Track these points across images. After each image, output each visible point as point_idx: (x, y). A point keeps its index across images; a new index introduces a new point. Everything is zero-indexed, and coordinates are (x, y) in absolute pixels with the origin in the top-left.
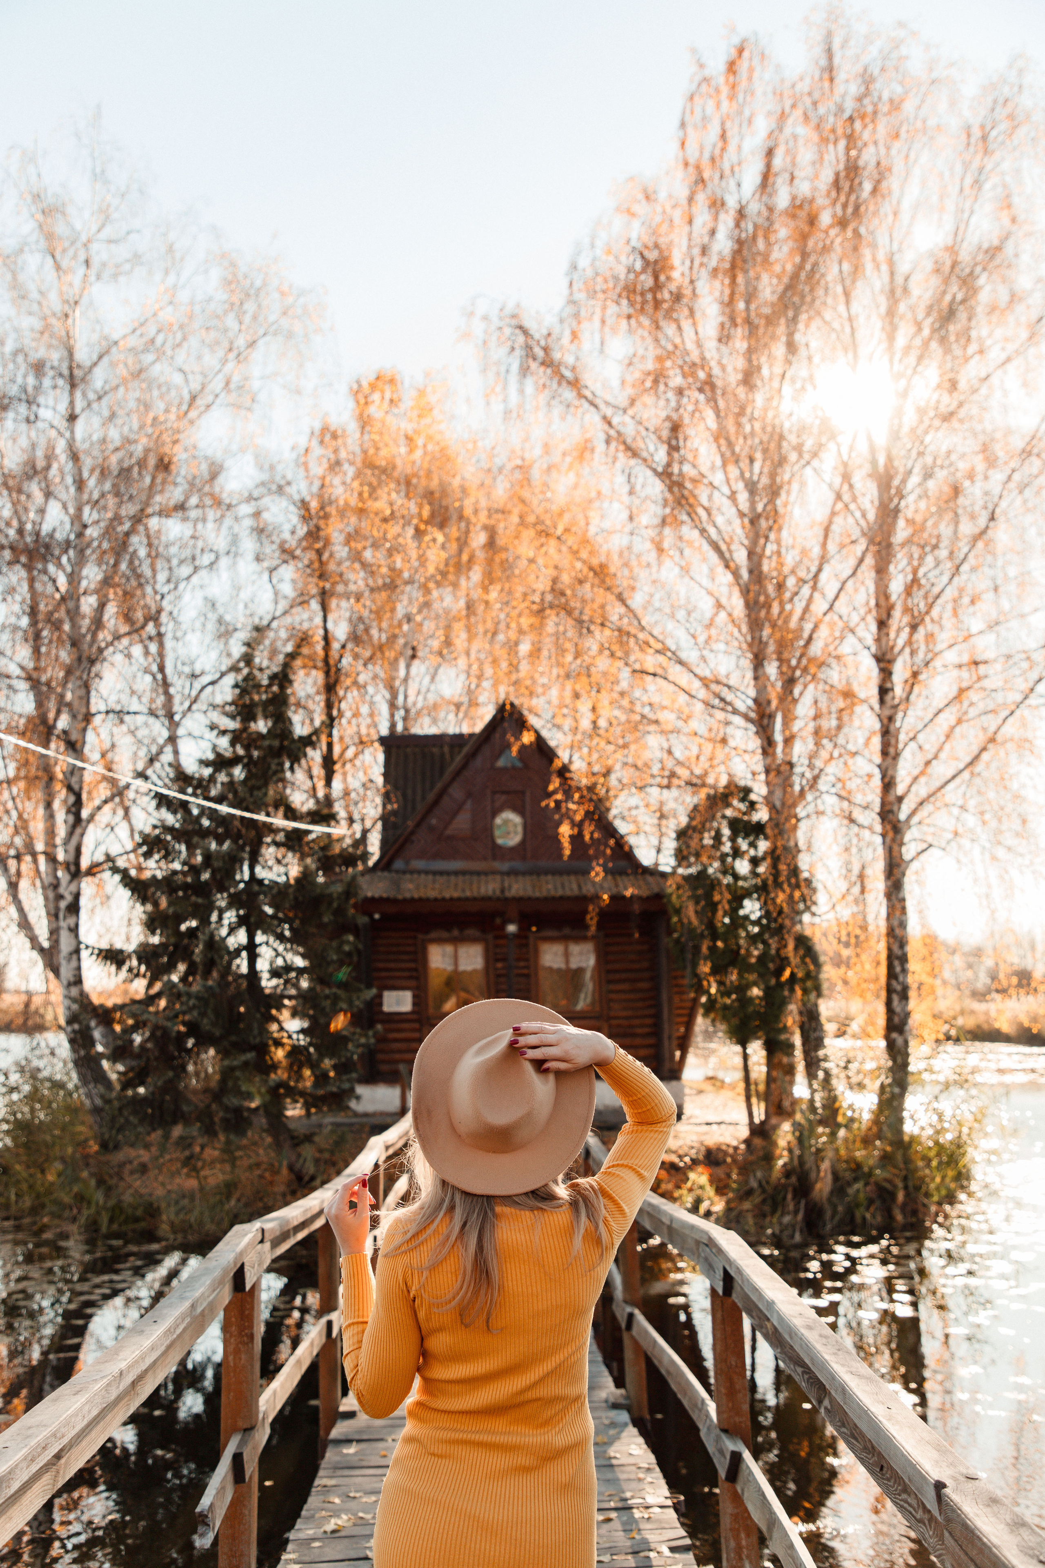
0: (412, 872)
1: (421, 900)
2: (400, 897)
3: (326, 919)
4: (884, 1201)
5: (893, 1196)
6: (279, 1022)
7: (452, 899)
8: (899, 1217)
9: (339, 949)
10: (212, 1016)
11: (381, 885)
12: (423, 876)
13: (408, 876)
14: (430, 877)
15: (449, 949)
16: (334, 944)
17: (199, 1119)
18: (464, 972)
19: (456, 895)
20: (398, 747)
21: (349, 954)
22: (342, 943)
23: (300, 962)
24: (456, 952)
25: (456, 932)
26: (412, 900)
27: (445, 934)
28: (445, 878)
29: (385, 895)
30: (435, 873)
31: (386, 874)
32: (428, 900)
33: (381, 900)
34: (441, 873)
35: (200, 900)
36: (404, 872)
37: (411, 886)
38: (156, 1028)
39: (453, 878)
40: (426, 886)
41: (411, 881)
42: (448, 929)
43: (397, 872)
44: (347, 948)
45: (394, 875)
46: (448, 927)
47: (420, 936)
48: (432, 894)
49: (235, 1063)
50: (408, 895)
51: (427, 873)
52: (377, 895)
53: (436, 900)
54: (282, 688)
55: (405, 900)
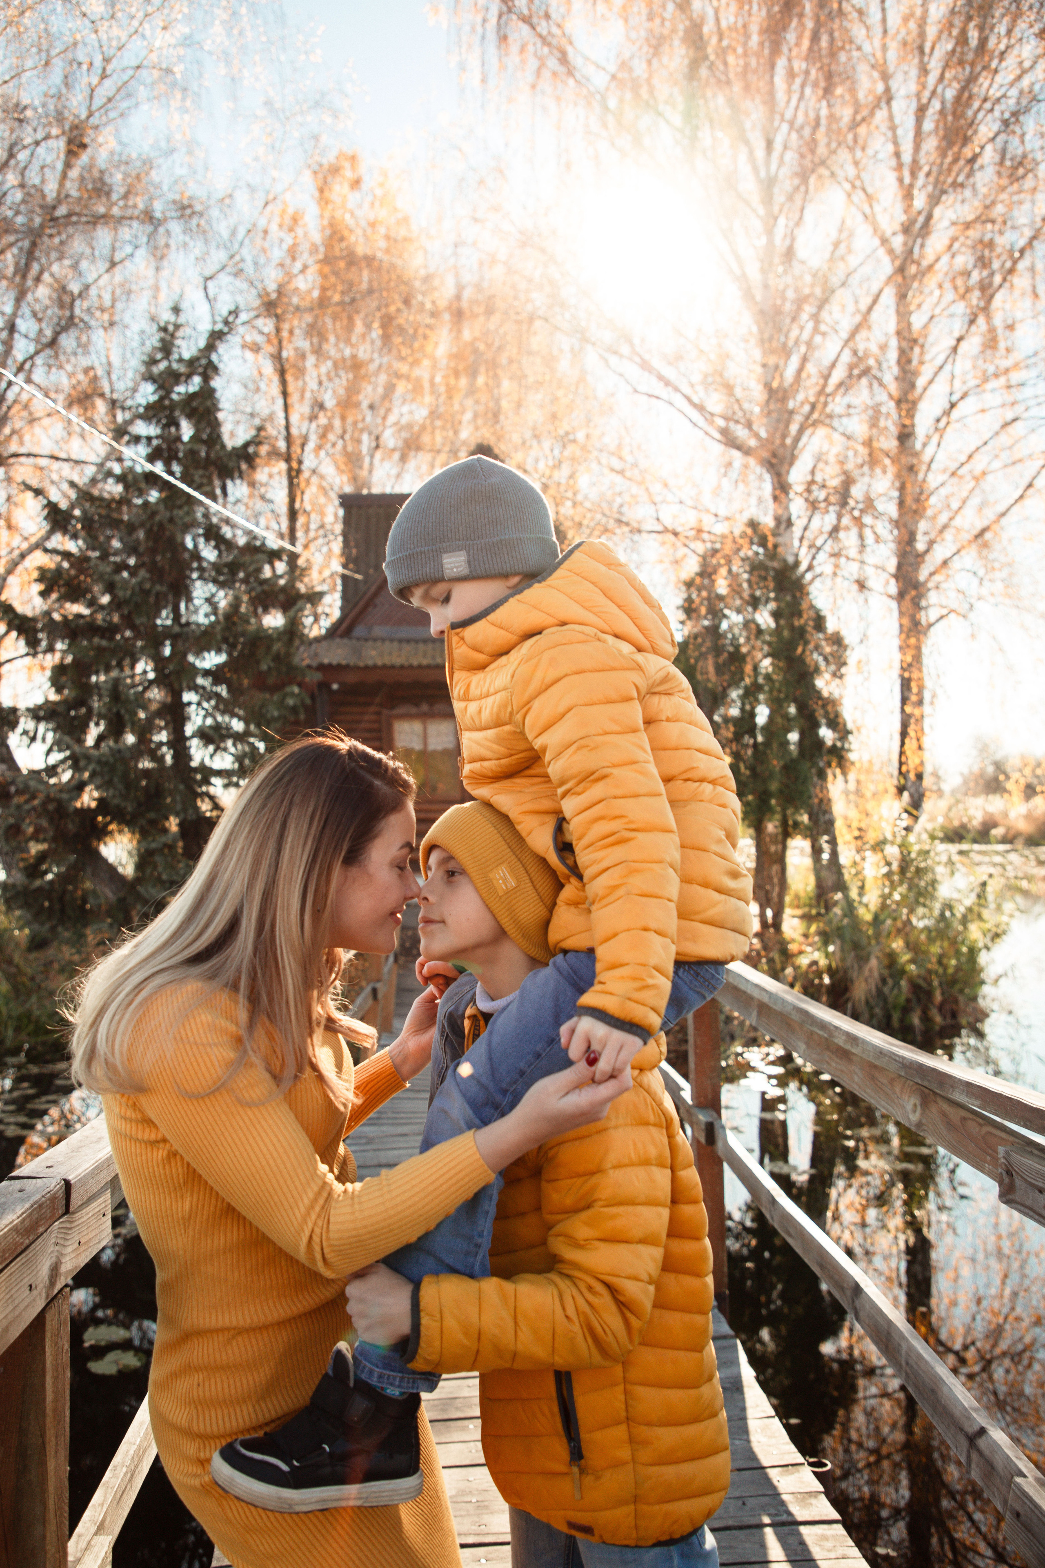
0: (375, 640)
1: (384, 667)
2: (361, 664)
3: (264, 667)
4: (919, 1000)
5: (929, 994)
6: (212, 798)
7: (420, 667)
8: (938, 1019)
9: (281, 704)
10: (120, 786)
11: (340, 651)
12: (387, 643)
13: (370, 643)
14: (396, 644)
15: (416, 726)
16: (275, 698)
17: (109, 914)
18: (434, 752)
19: (425, 662)
20: (360, 507)
21: (294, 710)
22: (285, 695)
23: (238, 726)
24: (425, 730)
25: (425, 707)
26: (375, 667)
27: (413, 710)
28: (413, 645)
29: (344, 662)
30: (400, 641)
31: (345, 641)
32: (393, 667)
33: (339, 668)
34: (408, 641)
35: (104, 643)
36: (366, 640)
37: (374, 653)
38: (48, 799)
39: (421, 646)
40: (390, 654)
41: (374, 648)
42: (417, 705)
43: (358, 639)
44: (291, 702)
45: (354, 641)
46: (415, 701)
47: (386, 712)
48: (398, 661)
49: (154, 845)
50: (370, 663)
51: (392, 640)
52: (335, 662)
53: (402, 667)
54: (206, 378)
55: (366, 668)
